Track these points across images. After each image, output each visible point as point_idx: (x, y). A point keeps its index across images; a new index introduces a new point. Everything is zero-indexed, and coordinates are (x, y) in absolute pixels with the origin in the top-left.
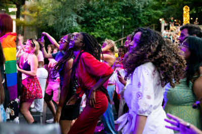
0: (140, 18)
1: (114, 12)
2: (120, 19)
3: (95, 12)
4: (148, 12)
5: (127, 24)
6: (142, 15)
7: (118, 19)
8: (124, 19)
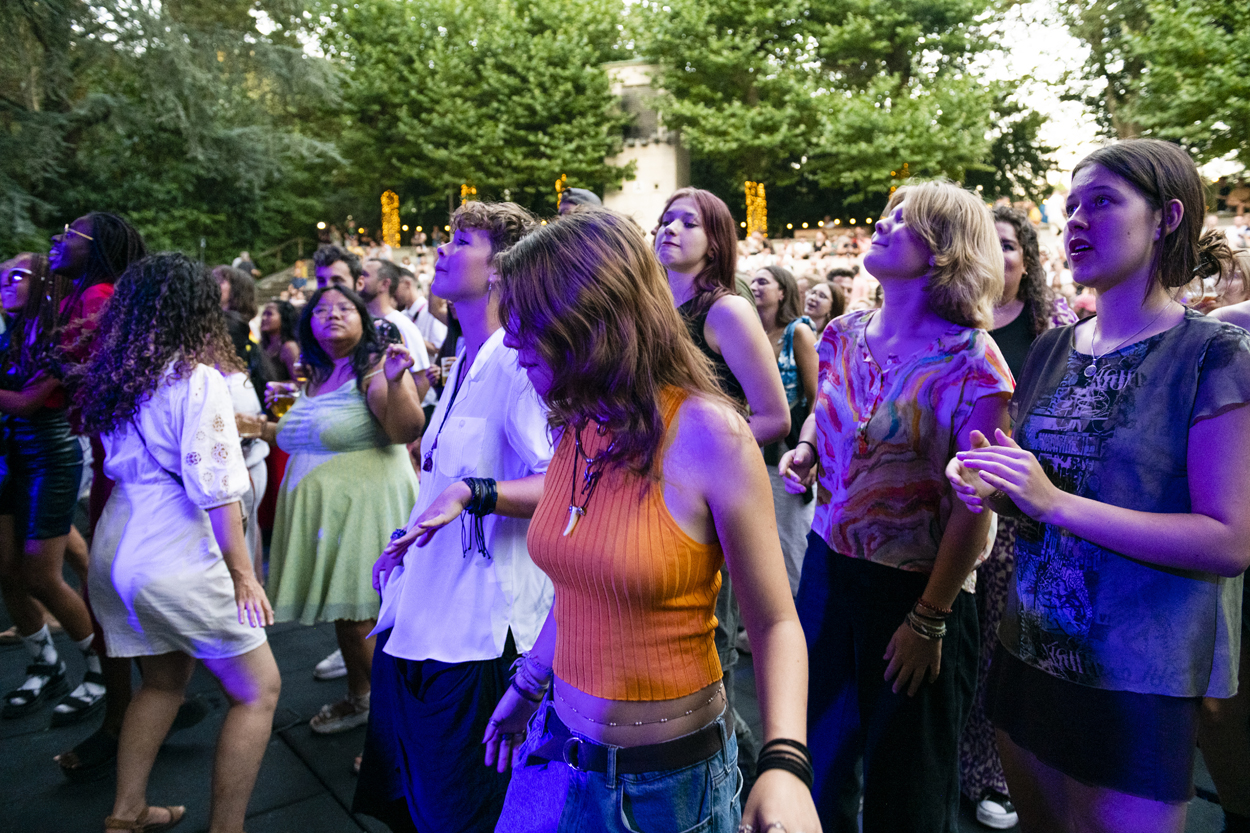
0: (255, 217)
1: (169, 192)
2: (190, 217)
3: (98, 188)
4: (279, 203)
5: (215, 234)
6: (260, 209)
7: (182, 218)
8: (205, 219)
